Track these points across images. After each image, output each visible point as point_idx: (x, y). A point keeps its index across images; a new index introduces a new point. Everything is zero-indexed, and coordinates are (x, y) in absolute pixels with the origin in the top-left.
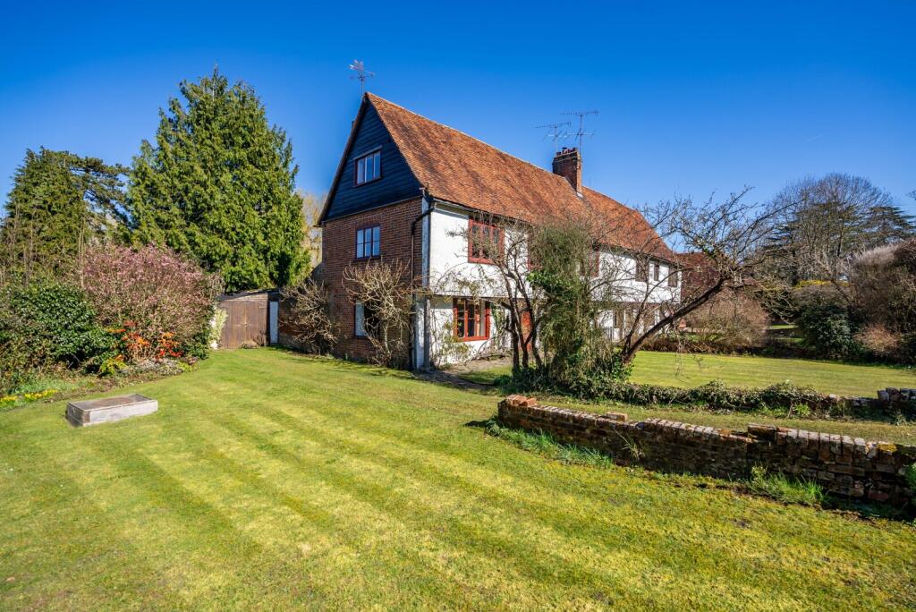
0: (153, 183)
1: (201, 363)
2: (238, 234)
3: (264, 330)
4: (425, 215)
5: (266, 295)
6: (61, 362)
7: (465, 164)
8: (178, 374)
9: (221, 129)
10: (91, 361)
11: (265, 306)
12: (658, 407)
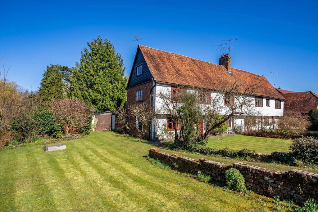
0: (78, 76)
1: (87, 135)
2: (104, 92)
3: (110, 125)
4: (154, 87)
5: (111, 113)
6: (46, 134)
7: (174, 66)
8: (77, 138)
9: (100, 56)
10: (54, 134)
11: (111, 117)
12: (209, 155)
